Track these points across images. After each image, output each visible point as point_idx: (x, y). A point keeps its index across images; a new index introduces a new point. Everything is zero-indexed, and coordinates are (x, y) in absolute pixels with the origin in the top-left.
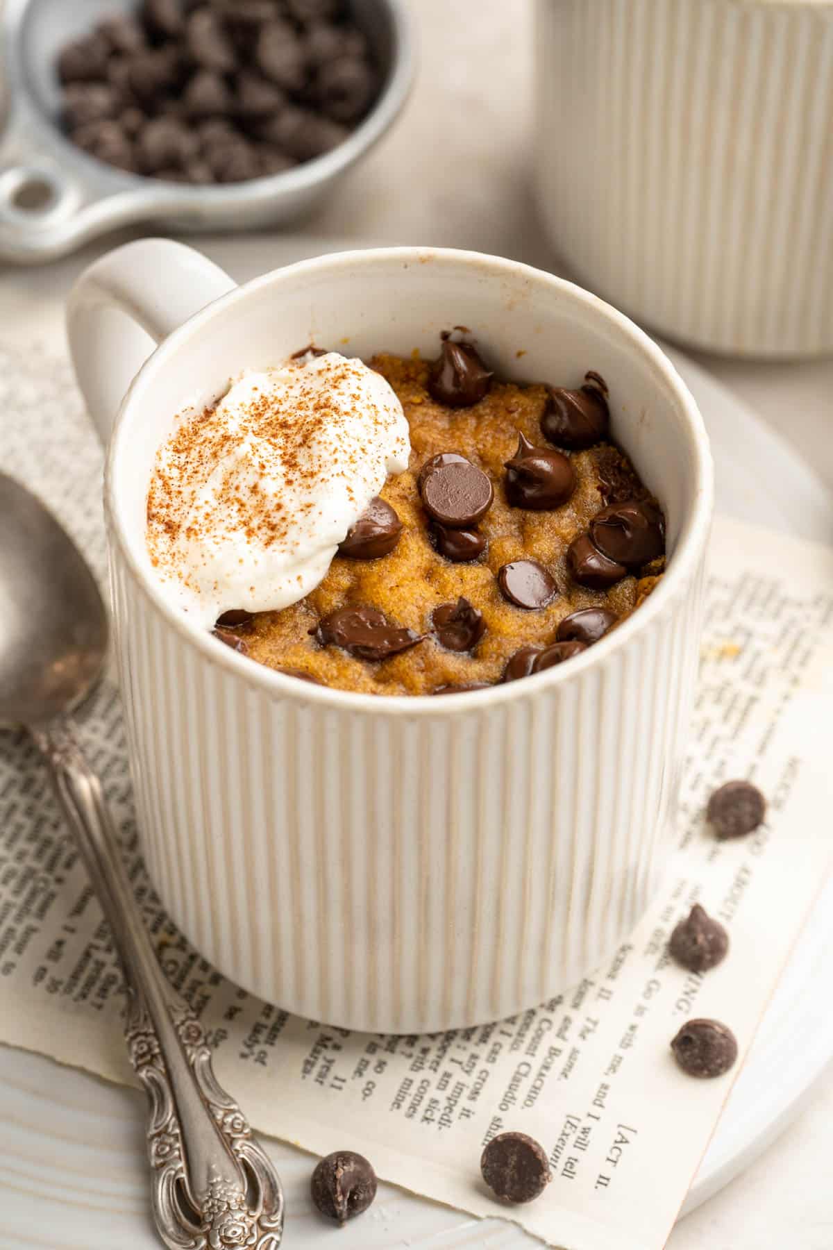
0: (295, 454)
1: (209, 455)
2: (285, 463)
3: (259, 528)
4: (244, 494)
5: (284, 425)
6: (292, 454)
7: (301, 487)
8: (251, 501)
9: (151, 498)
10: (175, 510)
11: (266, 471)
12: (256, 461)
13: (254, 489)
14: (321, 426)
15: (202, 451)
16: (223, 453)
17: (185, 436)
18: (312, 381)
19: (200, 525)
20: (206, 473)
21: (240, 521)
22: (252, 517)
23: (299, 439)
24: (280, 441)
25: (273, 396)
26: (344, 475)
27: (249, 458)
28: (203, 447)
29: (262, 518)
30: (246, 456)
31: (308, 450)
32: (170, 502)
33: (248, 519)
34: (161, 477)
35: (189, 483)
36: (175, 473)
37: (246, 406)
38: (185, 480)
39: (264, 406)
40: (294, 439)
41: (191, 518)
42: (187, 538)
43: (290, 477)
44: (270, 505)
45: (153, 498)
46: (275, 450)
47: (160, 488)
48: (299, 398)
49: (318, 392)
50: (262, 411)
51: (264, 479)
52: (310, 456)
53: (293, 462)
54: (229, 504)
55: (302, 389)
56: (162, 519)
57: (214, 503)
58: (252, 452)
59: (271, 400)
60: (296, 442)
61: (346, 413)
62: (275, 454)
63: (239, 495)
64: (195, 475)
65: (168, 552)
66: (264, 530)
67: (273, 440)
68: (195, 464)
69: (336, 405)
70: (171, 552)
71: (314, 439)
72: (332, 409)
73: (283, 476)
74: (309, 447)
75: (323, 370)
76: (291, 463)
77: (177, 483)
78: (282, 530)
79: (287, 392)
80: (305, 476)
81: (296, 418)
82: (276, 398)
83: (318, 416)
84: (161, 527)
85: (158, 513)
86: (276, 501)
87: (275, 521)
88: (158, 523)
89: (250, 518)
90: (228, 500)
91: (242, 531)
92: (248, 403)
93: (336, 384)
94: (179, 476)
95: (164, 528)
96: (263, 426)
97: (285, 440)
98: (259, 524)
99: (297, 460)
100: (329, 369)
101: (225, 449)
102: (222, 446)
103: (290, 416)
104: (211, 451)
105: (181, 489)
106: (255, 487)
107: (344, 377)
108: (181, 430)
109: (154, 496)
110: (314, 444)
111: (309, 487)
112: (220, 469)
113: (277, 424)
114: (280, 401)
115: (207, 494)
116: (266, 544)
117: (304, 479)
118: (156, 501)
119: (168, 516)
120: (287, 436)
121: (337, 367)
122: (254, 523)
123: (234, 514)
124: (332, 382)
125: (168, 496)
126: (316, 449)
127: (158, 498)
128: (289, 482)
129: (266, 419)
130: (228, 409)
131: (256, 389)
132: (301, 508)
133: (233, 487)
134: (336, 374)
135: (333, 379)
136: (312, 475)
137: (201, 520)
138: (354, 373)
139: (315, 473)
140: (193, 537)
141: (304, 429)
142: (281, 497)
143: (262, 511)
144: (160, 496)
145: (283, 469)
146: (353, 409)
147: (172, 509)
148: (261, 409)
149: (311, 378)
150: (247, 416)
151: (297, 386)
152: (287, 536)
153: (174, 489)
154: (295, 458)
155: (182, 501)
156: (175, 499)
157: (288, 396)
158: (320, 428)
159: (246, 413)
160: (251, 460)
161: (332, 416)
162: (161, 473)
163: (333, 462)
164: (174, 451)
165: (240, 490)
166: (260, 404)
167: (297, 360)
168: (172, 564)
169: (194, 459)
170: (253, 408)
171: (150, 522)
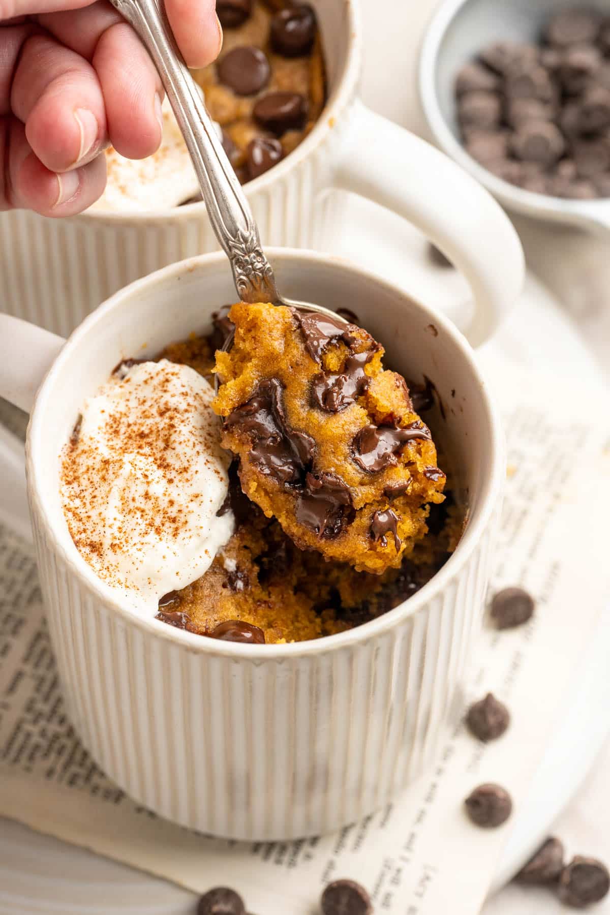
0: (164, 457)
1: (98, 480)
2: (159, 466)
3: (163, 525)
4: (141, 503)
5: (142, 435)
6: (161, 458)
7: (181, 482)
8: (148, 506)
9: (70, 529)
10: (92, 532)
11: (150, 479)
12: (139, 474)
13: (147, 496)
14: (175, 429)
15: (90, 478)
16: (110, 476)
17: (67, 468)
18: (142, 391)
19: (119, 539)
20: (103, 495)
21: (146, 524)
22: (153, 517)
23: (161, 445)
24: (147, 450)
25: (117, 412)
26: (208, 462)
27: (134, 474)
28: (89, 474)
29: (162, 516)
30: (131, 473)
31: (173, 451)
32: (85, 527)
33: (151, 520)
34: (69, 510)
35: (93, 507)
36: (78, 502)
37: (102, 428)
38: (88, 506)
39: (115, 422)
40: (157, 445)
41: (108, 535)
42: (114, 553)
43: (169, 476)
44: (163, 503)
45: (72, 528)
46: (147, 459)
47: (73, 519)
48: (140, 407)
49: (152, 399)
50: (117, 427)
51: (150, 485)
52: (177, 455)
53: (165, 464)
54: (132, 514)
55: (137, 400)
56: (85, 543)
57: (120, 517)
58: (133, 469)
59: (118, 416)
60: (160, 448)
61: (186, 411)
62: (149, 463)
63: (137, 504)
64: (95, 500)
65: (103, 567)
66: (167, 524)
67: (141, 451)
68: (90, 490)
69: (175, 406)
70: (105, 567)
71: (174, 441)
72: (174, 411)
73: (163, 478)
74: (174, 449)
75: (148, 379)
76: (164, 465)
77: (84, 511)
78: (183, 520)
79: (127, 406)
80: (181, 472)
81: (149, 427)
82: (121, 413)
83: (167, 421)
84: (87, 550)
85: (80, 539)
86: (167, 499)
87: (173, 515)
88: (84, 547)
89: (152, 518)
90: (130, 511)
91: (152, 534)
92: (103, 425)
93: (165, 388)
94: (81, 504)
95: (90, 550)
96: (125, 441)
97: (150, 448)
98: (162, 521)
99: (167, 461)
100: (152, 378)
101: (110, 472)
102: (107, 471)
103: (143, 426)
104: (99, 476)
105: (89, 514)
106: (147, 494)
107: (167, 381)
108: (63, 464)
109: (71, 526)
110: (176, 445)
111: (187, 480)
112: (115, 490)
113: (136, 436)
114: (125, 414)
115: (112, 512)
116: (174, 535)
117: (181, 475)
118: (75, 530)
119: (88, 538)
120: (150, 444)
121: (157, 374)
122: (158, 522)
123: (140, 521)
124: (160, 388)
125: (81, 523)
126: (180, 449)
127: (75, 527)
128: (170, 481)
129: (125, 433)
130: (92, 436)
131: (103, 411)
132: (190, 499)
133: (130, 499)
134: (159, 380)
135: (159, 385)
136: (186, 470)
137: (117, 534)
138: (173, 374)
139: (188, 468)
140: (118, 550)
141: (162, 435)
142: (169, 495)
143: (159, 510)
144: (75, 525)
145: (161, 472)
146: (189, 405)
147: (89, 532)
148: (115, 426)
149: (140, 388)
150: (107, 436)
151: (132, 397)
152: (188, 524)
153: (83, 515)
154: (165, 460)
155: (94, 523)
156: (87, 524)
157: (129, 409)
158: (175, 431)
159: (105, 433)
160: (135, 475)
161: (176, 416)
162: (68, 507)
163: (197, 454)
164: (66, 484)
165: (137, 501)
166: (112, 422)
167: (117, 374)
168: (110, 576)
169: (86, 486)
170: (108, 427)
171: (79, 549)
